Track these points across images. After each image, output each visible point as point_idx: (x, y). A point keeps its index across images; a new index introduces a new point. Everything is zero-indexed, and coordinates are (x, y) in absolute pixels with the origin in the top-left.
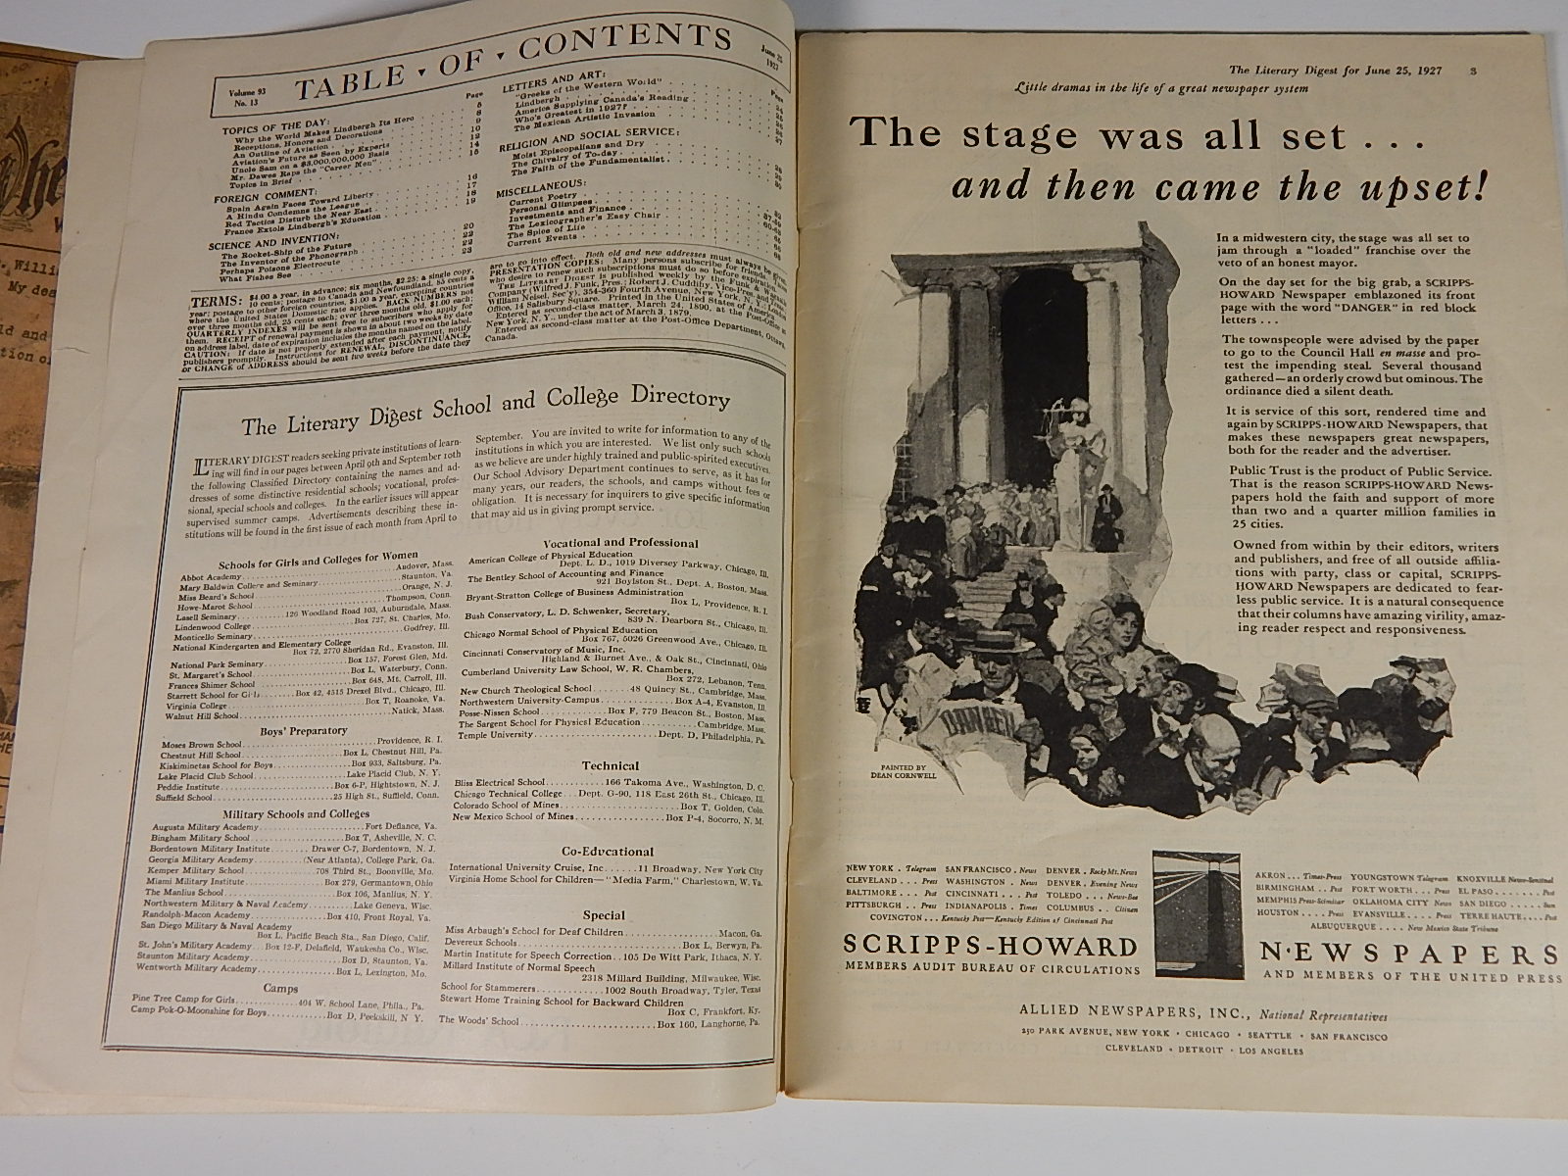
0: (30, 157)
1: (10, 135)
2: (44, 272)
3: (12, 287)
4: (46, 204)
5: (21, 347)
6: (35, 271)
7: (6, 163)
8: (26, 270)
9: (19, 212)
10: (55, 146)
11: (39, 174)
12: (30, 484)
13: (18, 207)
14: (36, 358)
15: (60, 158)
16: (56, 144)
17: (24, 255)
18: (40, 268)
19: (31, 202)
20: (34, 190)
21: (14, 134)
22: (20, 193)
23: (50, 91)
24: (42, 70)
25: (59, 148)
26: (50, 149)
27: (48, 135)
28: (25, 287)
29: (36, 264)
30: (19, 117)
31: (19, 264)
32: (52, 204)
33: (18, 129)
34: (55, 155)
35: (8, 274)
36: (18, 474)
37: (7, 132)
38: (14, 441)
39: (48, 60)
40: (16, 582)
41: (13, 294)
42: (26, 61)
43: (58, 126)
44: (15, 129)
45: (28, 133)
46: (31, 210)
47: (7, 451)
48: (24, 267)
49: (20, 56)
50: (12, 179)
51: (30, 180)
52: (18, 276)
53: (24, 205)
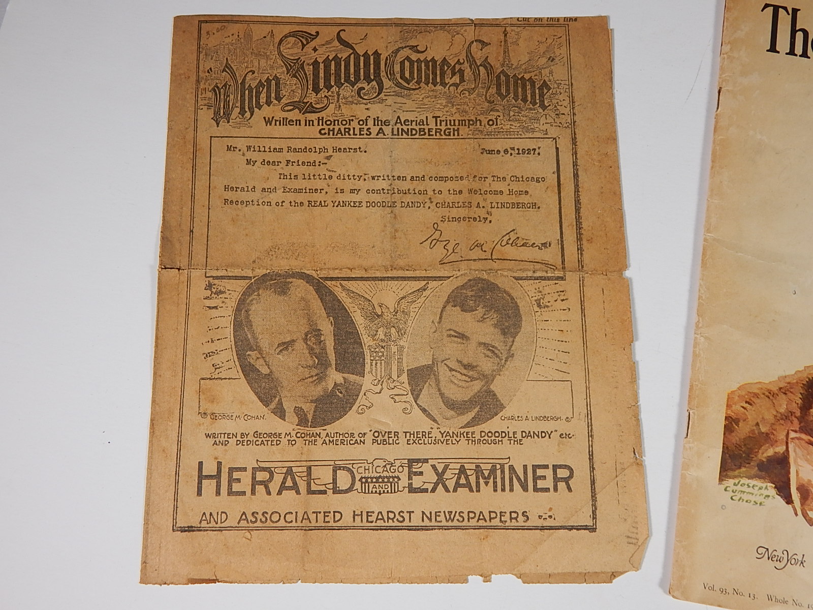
0: (239, 83)
1: (224, 70)
2: (265, 151)
3: (248, 162)
4: (255, 109)
5: (262, 198)
6: (260, 151)
7: (226, 88)
8: (254, 151)
9: (240, 116)
10: (253, 74)
11: (247, 92)
12: (288, 280)
13: (239, 113)
14: (273, 203)
15: (258, 81)
16: (253, 72)
17: (251, 142)
18: (262, 149)
19: (247, 109)
20: (247, 102)
21: (226, 69)
22: (238, 104)
23: (242, 40)
24: (234, 28)
25: (256, 74)
26: (250, 76)
27: (247, 67)
28: (256, 161)
29: (259, 147)
30: (227, 59)
31: (249, 148)
32: (260, 109)
33: (228, 66)
34: (254, 79)
35: (244, 155)
36: (280, 275)
37: (222, 69)
38: (272, 255)
39: (237, 22)
40: (293, 341)
41: (250, 166)
42: (224, 24)
43: (252, 61)
44: (226, 66)
45: (235, 68)
46: (248, 115)
47: (269, 262)
48: (252, 149)
49: (219, 21)
50: (232, 97)
51: (243, 96)
52: (250, 155)
53: (242, 112)
